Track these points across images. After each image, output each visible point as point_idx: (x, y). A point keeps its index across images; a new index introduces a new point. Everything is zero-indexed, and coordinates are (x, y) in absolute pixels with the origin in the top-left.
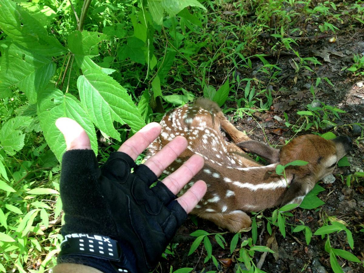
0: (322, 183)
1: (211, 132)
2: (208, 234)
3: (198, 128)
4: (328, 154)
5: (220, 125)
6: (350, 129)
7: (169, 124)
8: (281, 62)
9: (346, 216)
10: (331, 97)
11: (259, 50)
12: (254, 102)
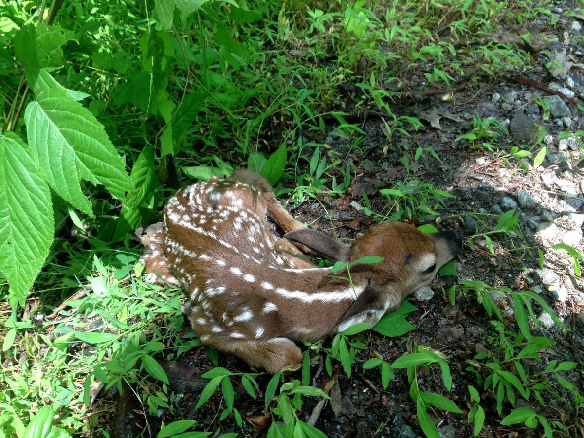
0: (413, 300)
1: (249, 215)
2: (231, 374)
3: (229, 208)
4: (422, 251)
5: (266, 210)
6: (461, 225)
7: (185, 201)
8: (368, 126)
9: (448, 349)
10: (437, 177)
11: (338, 108)
12: (324, 180)
